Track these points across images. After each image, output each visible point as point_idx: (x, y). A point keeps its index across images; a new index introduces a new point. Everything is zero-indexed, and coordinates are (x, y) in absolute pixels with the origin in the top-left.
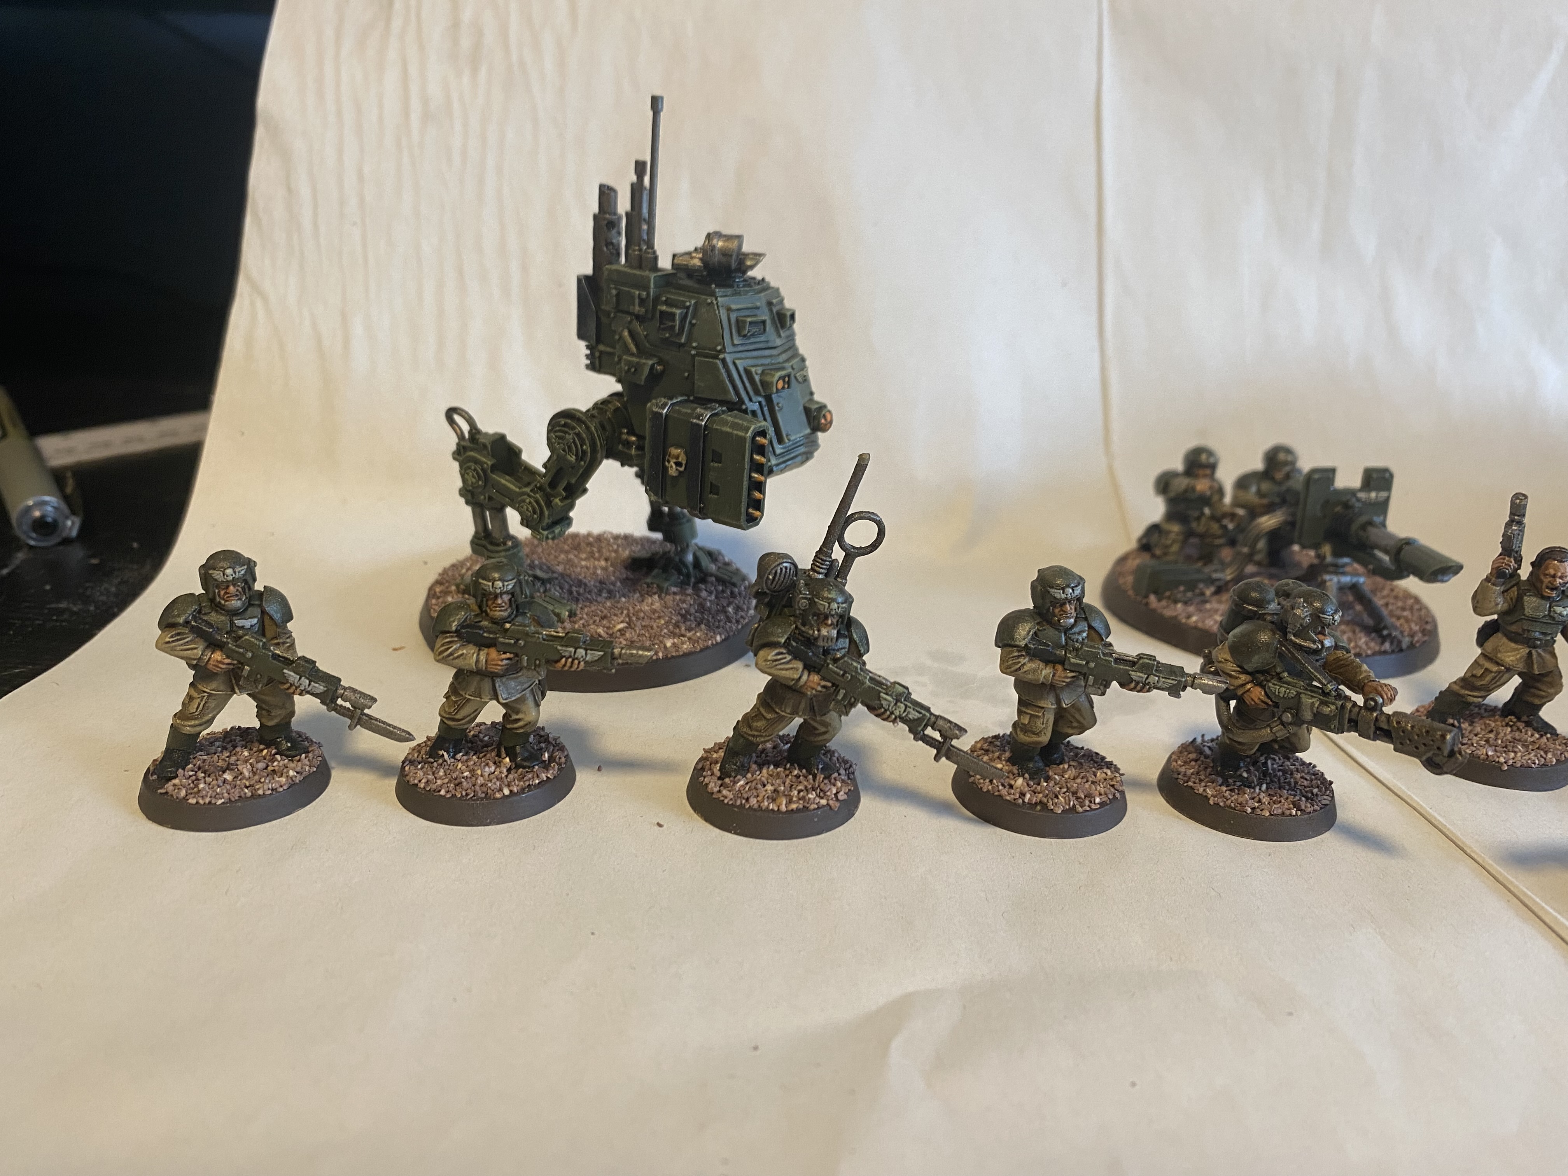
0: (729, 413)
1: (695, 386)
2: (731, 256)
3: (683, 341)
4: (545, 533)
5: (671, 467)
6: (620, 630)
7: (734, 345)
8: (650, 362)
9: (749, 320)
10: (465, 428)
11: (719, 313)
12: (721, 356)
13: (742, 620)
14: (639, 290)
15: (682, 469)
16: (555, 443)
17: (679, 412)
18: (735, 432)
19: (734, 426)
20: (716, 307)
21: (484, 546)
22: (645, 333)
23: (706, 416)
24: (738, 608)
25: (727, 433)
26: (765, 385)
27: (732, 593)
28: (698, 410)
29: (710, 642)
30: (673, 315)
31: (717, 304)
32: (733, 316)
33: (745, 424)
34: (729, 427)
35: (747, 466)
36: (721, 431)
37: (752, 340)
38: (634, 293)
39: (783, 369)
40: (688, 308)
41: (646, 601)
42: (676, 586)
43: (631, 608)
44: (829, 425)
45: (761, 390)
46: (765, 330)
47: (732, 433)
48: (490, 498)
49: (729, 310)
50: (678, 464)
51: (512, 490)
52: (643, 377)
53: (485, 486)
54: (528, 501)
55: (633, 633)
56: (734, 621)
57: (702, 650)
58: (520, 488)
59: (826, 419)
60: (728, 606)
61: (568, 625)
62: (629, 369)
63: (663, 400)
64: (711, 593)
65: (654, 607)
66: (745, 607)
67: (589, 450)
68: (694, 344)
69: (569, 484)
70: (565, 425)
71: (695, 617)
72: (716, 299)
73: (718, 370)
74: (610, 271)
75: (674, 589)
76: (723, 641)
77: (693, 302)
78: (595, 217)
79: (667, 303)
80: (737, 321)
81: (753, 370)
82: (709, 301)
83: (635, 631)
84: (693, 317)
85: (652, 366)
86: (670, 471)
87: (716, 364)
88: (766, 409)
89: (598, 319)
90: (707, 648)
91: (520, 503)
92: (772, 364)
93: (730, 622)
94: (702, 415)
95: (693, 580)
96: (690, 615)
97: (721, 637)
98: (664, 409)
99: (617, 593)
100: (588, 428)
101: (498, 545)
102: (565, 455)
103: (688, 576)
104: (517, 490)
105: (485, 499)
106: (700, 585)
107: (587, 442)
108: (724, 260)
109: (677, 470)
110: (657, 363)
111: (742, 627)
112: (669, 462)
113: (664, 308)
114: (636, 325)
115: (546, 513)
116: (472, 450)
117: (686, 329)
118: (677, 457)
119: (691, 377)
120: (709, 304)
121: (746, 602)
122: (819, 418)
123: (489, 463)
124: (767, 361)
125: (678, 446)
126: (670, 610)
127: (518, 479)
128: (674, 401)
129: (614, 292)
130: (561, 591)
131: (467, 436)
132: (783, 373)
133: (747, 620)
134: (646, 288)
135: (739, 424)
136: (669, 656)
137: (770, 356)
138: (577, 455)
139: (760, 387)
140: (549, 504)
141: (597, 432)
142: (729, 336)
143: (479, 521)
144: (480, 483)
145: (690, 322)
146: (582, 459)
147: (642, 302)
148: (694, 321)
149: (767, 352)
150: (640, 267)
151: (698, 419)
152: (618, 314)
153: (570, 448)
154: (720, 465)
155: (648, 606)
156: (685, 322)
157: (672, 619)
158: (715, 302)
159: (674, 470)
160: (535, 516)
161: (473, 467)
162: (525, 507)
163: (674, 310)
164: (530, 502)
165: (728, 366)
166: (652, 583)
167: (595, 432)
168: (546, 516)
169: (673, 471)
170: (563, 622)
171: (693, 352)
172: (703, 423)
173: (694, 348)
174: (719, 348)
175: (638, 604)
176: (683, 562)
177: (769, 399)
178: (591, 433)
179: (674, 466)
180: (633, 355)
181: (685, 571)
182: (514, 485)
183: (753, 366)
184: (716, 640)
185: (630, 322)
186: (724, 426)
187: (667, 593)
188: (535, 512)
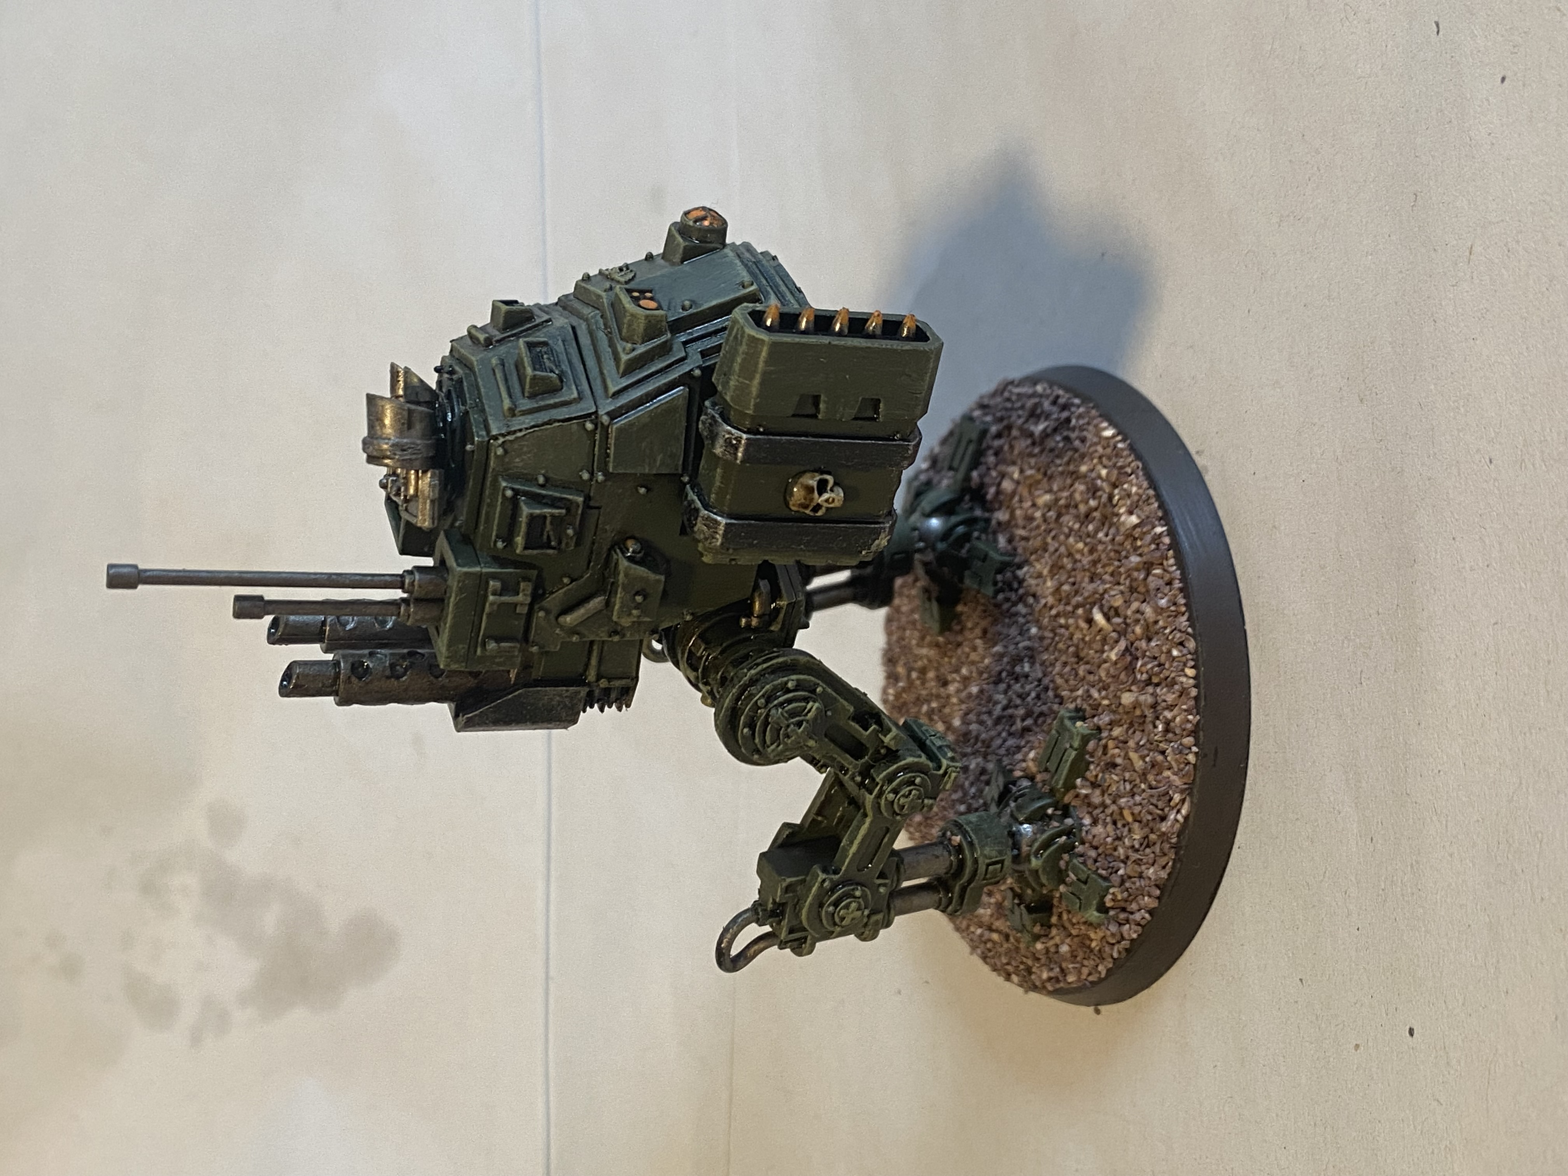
0: (720, 388)
1: (664, 471)
2: (410, 412)
3: (580, 499)
4: (945, 762)
5: (827, 501)
6: (1108, 619)
7: (580, 398)
8: (624, 564)
9: (529, 371)
10: (754, 931)
11: (520, 430)
12: (605, 419)
13: (1062, 401)
14: (486, 597)
15: (830, 479)
16: (786, 744)
17: (721, 493)
18: (761, 365)
19: (748, 371)
20: (509, 438)
21: (964, 890)
22: (566, 580)
23: (729, 433)
24: (1035, 415)
25: (762, 383)
26: (652, 330)
27: (999, 435)
28: (718, 450)
29: (1120, 445)
30: (532, 518)
31: (503, 435)
32: (526, 404)
33: (743, 348)
34: (751, 379)
35: (825, 340)
36: (758, 396)
37: (565, 367)
38: (492, 604)
39: (615, 305)
40: (516, 492)
41: (1033, 589)
42: (996, 541)
43: (1054, 612)
44: (712, 213)
45: (663, 339)
46: (545, 344)
47: (765, 374)
48: (882, 875)
49: (512, 412)
50: (822, 487)
51: (869, 829)
52: (652, 576)
53: (862, 885)
54: (891, 796)
55: (1112, 593)
56: (1065, 414)
57: (1139, 457)
58: (865, 815)
59: (704, 218)
60: (1031, 435)
61: (1104, 719)
62: (638, 606)
63: (700, 526)
64: (1003, 475)
65: (1045, 572)
66: (1030, 403)
67: (794, 677)
68: (586, 476)
69: (856, 718)
70: (751, 725)
71: (1061, 490)
72: (496, 438)
73: (631, 424)
74: (451, 658)
75: (1002, 541)
76: (1112, 424)
77: (504, 484)
78: (344, 701)
79: (509, 539)
80: (532, 396)
81: (624, 358)
82: (500, 451)
83: (1105, 591)
84: (533, 480)
85: (631, 559)
86: (837, 504)
87: (620, 430)
88: (699, 330)
89: (538, 683)
90: (1132, 448)
91: (895, 813)
92: (606, 325)
93: (1068, 420)
94: (728, 442)
95: (978, 513)
96: (1057, 500)
97: (1105, 429)
98: (717, 523)
99: (1021, 645)
100: (753, 682)
101: (962, 863)
102: (807, 722)
103: (971, 522)
104: (868, 820)
105: (885, 885)
106: (989, 497)
107: (779, 681)
108: (418, 427)
109: (832, 490)
110: (623, 553)
111: (1076, 396)
112: (818, 507)
113: (519, 540)
114: (554, 600)
115: (910, 760)
116: (797, 915)
117: (557, 495)
118: (809, 490)
119: (647, 482)
120: (506, 452)
121: (1019, 404)
122: (700, 230)
123: (822, 876)
124: (601, 335)
125: (787, 492)
126: (1049, 540)
127: (845, 823)
128: (699, 504)
129: (492, 645)
130: (1025, 750)
131: (767, 929)
132: (626, 300)
133: (1061, 392)
134: (482, 580)
135: (744, 360)
136: (1160, 514)
137: (591, 333)
138: (806, 700)
139: (657, 342)
140: (892, 755)
141: (758, 665)
142: (564, 409)
143: (916, 900)
144: (858, 893)
145: (542, 486)
146: (813, 691)
147: (510, 587)
148: (541, 480)
149: (585, 340)
150: (440, 601)
151: (736, 448)
152: (531, 638)
153: (793, 714)
154: (823, 397)
155: (1045, 582)
156: (544, 496)
157: (1071, 530)
158: (501, 440)
159: (833, 495)
160: (918, 780)
161: (831, 909)
162: (902, 800)
163: (523, 520)
164: (895, 791)
165: (621, 407)
166: (995, 583)
167: (760, 668)
168: (916, 760)
169: (834, 497)
170: (1099, 729)
171: (600, 477)
172: (745, 436)
173: (592, 474)
174: (589, 426)
175: (1043, 601)
176: (946, 535)
177: (677, 326)
178: (762, 674)
179: (826, 496)
180: (608, 604)
181: (961, 529)
182: (859, 828)
183: (617, 359)
184: (1113, 437)
185: (548, 612)
186: (750, 393)
187: (1014, 553)
188: (911, 782)
